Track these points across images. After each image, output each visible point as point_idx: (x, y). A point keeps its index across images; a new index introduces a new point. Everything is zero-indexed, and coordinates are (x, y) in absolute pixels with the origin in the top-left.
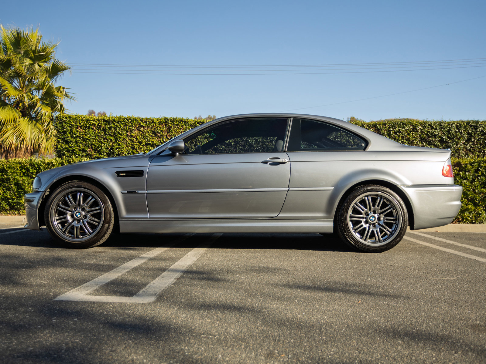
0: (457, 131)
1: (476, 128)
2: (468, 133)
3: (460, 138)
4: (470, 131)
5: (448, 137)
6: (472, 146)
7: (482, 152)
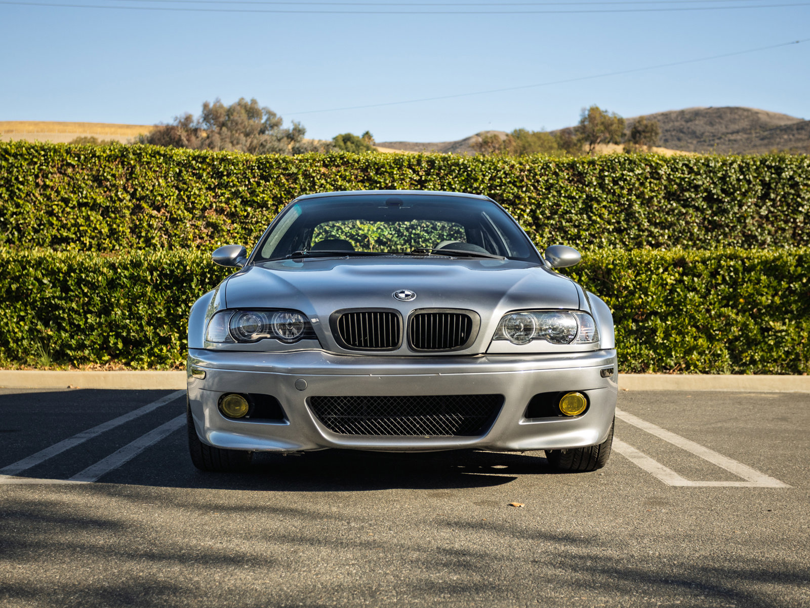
0: (741, 177)
1: (779, 171)
2: (764, 183)
3: (747, 191)
4: (767, 179)
5: (723, 191)
6: (772, 209)
7: (792, 223)
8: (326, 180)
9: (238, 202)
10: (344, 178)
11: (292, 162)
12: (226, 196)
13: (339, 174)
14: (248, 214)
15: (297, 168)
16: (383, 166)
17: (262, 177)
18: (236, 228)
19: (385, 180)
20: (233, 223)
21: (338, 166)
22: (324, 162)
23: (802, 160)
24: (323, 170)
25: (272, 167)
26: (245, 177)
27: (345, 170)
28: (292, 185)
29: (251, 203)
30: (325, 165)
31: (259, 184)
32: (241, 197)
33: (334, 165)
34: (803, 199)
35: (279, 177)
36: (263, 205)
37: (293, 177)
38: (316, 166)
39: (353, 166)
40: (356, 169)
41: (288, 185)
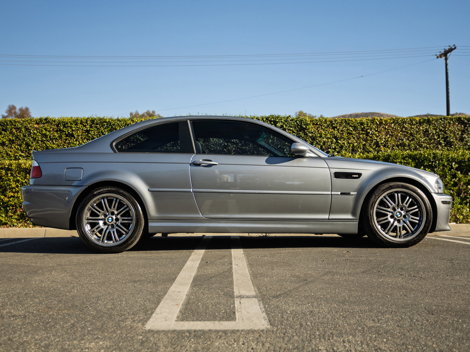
8: (37, 131)
10: (46, 129)
11: (19, 122)
13: (44, 128)
15: (21, 125)
16: (67, 123)
19: (68, 130)
21: (44, 124)
22: (36, 122)
24: (35, 126)
25: (7, 124)
27: (48, 126)
28: (18, 134)
30: (37, 123)
35: (11, 130)
37: (18, 129)
38: (32, 124)
39: (52, 123)
40: (53, 125)
41: (17, 134)
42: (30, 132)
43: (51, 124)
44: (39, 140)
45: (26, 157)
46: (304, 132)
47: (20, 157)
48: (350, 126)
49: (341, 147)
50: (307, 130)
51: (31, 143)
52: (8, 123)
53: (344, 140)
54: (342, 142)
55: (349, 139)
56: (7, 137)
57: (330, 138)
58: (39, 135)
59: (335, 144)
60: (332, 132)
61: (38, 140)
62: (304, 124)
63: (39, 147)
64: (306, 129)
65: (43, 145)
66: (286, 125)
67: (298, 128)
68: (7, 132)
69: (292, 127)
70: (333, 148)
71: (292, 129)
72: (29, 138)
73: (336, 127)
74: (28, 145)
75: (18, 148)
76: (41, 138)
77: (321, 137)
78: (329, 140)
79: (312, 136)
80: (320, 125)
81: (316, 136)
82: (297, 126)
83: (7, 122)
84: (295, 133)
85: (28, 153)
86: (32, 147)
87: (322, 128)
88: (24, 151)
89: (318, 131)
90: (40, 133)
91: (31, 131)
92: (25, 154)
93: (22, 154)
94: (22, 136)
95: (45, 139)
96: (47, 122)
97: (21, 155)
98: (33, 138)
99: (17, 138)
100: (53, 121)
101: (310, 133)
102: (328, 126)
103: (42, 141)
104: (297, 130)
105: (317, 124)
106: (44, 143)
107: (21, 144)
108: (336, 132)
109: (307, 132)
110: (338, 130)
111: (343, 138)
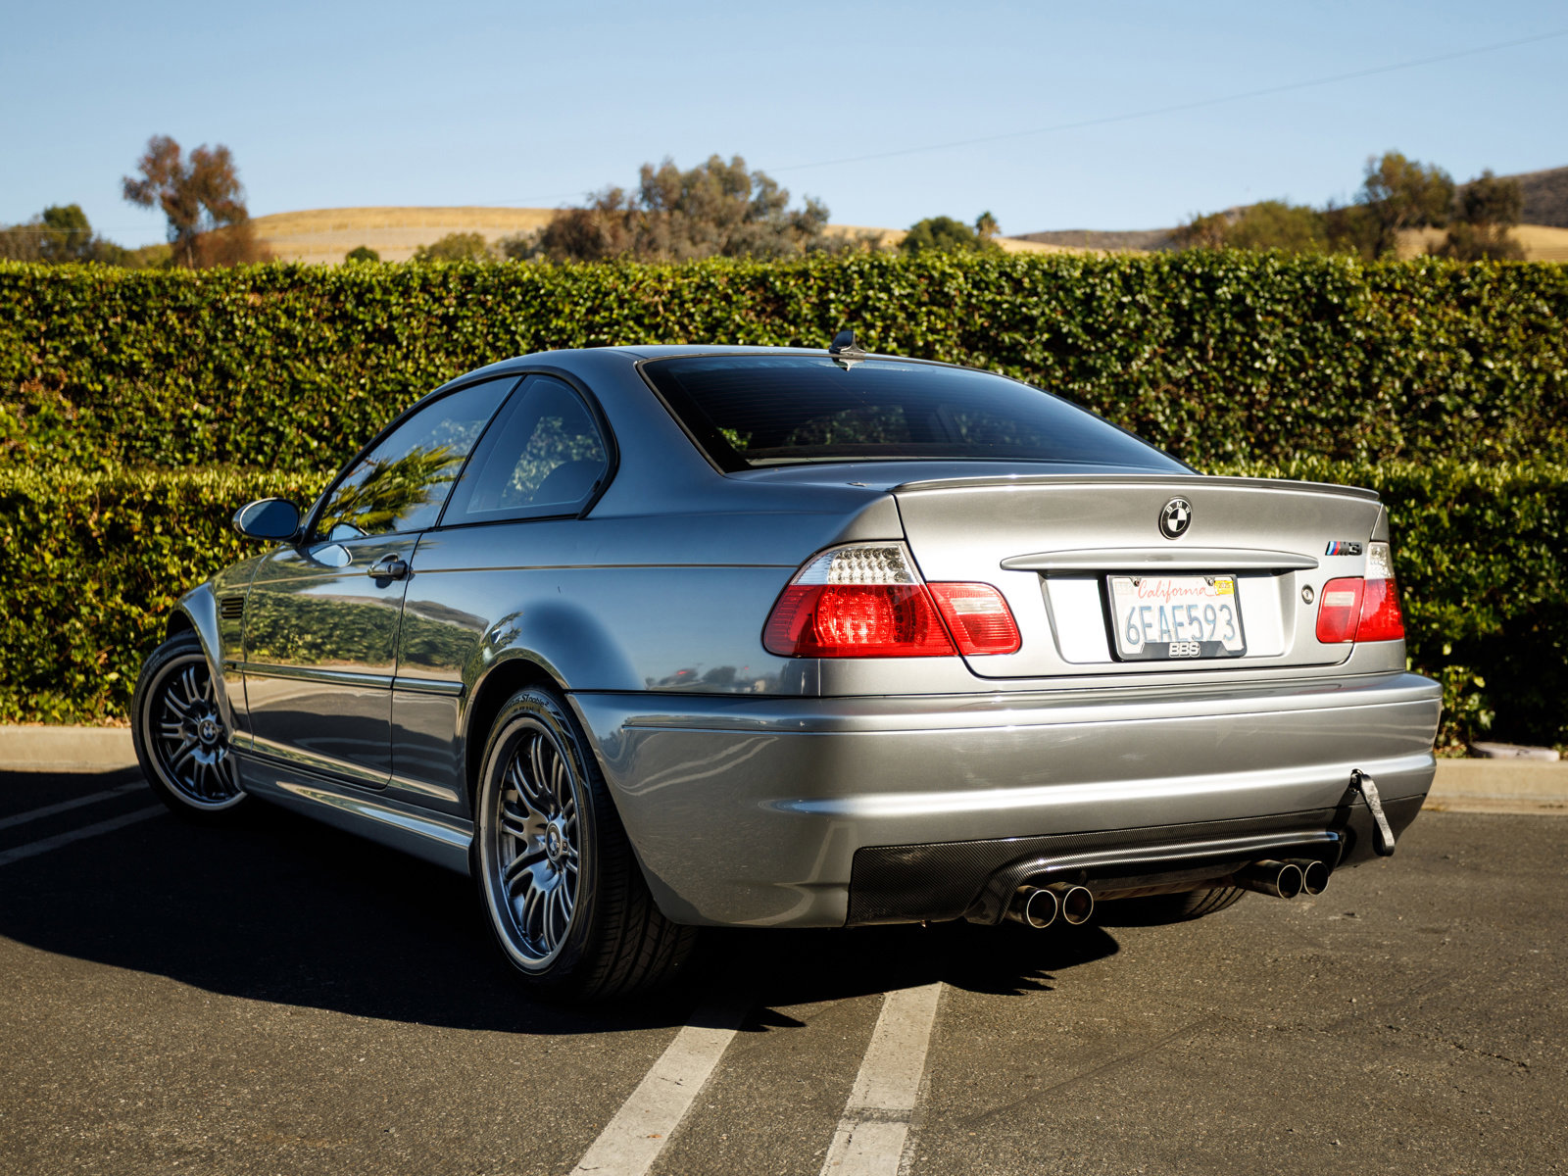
0: (1125, 299)
1: (1210, 282)
2: (1176, 312)
3: (1139, 329)
4: (1185, 302)
5: (1087, 328)
6: (1198, 366)
7: (1243, 395)
8: (257, 318)
9: (85, 364)
10: (290, 313)
11: (189, 284)
12: (61, 353)
13: (283, 307)
14: (105, 388)
15: (197, 294)
16: (371, 289)
17: (132, 316)
18: (83, 417)
19: (375, 316)
20: (78, 406)
21: (282, 290)
22: (255, 282)
23: (1264, 262)
24: (252, 299)
25: (147, 294)
26: (97, 316)
27: (297, 299)
28: (188, 331)
29: (111, 368)
30: (257, 290)
31: (124, 329)
32: (91, 355)
33: (275, 288)
34: (1264, 343)
35: (161, 314)
36: (133, 371)
37: (187, 312)
38: (238, 291)
39: (314, 288)
40: (318, 295)
41: (183, 330)
42: (230, 322)
43: (311, 290)
44: (266, 357)
45: (217, 420)
46: (1335, 323)
47: (196, 423)
48: (1541, 295)
49: (1497, 386)
50: (1346, 313)
51: (234, 366)
52: (151, 288)
53: (1508, 357)
54: (1499, 365)
55: (1532, 350)
56: (145, 345)
57: (1445, 348)
58: (264, 337)
59: (1467, 373)
60: (1458, 321)
61: (262, 356)
62: (1336, 289)
63: (263, 383)
64: (1340, 308)
65: (281, 376)
66: (1256, 294)
67: (1309, 303)
68: (145, 323)
69: (1280, 302)
70: (1457, 392)
71: (1280, 308)
72: (227, 345)
73: (1477, 301)
74: (223, 374)
75: (188, 387)
76: (272, 349)
77: (1405, 342)
78: (1443, 357)
79: (1369, 338)
80: (1404, 290)
81: (1384, 338)
82: (1304, 296)
83: (146, 285)
84: (1292, 325)
85: (226, 406)
86: (238, 381)
87: (1412, 306)
88: (209, 396)
89: (1397, 317)
90: (267, 328)
91: (236, 321)
92: (215, 409)
93: (205, 410)
94: (201, 339)
95: (286, 352)
96: (293, 285)
97: (197, 416)
98: (242, 346)
99: (184, 346)
100: (315, 278)
101: (1359, 325)
102: (1440, 296)
103: (276, 359)
104: (1304, 316)
105: (1391, 289)
106: (284, 367)
107: (200, 372)
108: (1473, 323)
109: (1346, 321)
110: (1485, 312)
111: (1504, 346)
